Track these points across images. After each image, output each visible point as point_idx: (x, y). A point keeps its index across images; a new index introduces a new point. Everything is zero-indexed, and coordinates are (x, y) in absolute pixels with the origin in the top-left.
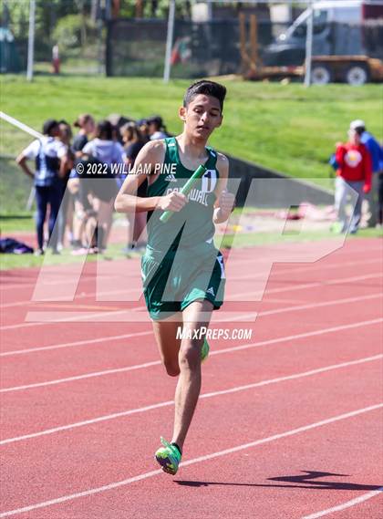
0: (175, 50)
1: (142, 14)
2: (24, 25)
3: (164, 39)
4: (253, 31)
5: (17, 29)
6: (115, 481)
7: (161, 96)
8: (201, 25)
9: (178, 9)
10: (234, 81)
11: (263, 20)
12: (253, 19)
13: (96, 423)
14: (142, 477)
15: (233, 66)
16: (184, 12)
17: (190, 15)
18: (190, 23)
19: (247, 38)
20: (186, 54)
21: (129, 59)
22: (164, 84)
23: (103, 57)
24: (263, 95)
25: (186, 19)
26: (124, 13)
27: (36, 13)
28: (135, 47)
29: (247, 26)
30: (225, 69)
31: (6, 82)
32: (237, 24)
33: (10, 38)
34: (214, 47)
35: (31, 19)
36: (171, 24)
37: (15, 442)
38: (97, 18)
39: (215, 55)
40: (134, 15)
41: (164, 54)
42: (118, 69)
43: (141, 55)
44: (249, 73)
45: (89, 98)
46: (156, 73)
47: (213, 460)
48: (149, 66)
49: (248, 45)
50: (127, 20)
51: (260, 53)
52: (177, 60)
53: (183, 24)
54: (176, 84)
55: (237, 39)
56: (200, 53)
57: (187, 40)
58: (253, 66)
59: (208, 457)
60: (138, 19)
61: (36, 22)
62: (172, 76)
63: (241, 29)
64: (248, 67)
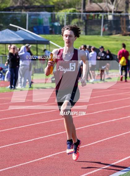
0: (104, 28)
1: (95, 18)
2: (63, 21)
3: (101, 25)
4: (125, 22)
5: (61, 23)
6: (89, 143)
7: (100, 40)
8: (111, 21)
9: (104, 17)
10: (120, 36)
11: (127, 19)
12: (124, 19)
13: (84, 128)
14: (97, 142)
15: (119, 32)
16: (106, 17)
17: (107, 18)
18: (108, 20)
19: (123, 24)
20: (107, 29)
21: (92, 30)
22: (101, 37)
23: (84, 30)
24: (127, 40)
25: (106, 19)
26: (90, 18)
27: (66, 18)
28: (93, 27)
29: (123, 21)
30: (117, 33)
31: (59, 37)
32: (120, 20)
33: (59, 25)
34: (114, 27)
35: (65, 20)
36: (102, 21)
37: (62, 133)
38: (83, 19)
39: (115, 29)
40: (93, 18)
41: (101, 29)
42: (89, 33)
43: (95, 29)
44: (123, 34)
45: (81, 41)
46: (99, 34)
47: (115, 137)
48: (97, 32)
49: (123, 26)
50: (91, 20)
51: (126, 28)
52: (104, 30)
53: (106, 21)
54: (104, 37)
55: (120, 25)
56: (110, 29)
57: (107, 25)
58: (125, 32)
59: (114, 137)
60: (93, 19)
61: (66, 20)
62: (103, 35)
63: (121, 22)
64: (123, 32)
